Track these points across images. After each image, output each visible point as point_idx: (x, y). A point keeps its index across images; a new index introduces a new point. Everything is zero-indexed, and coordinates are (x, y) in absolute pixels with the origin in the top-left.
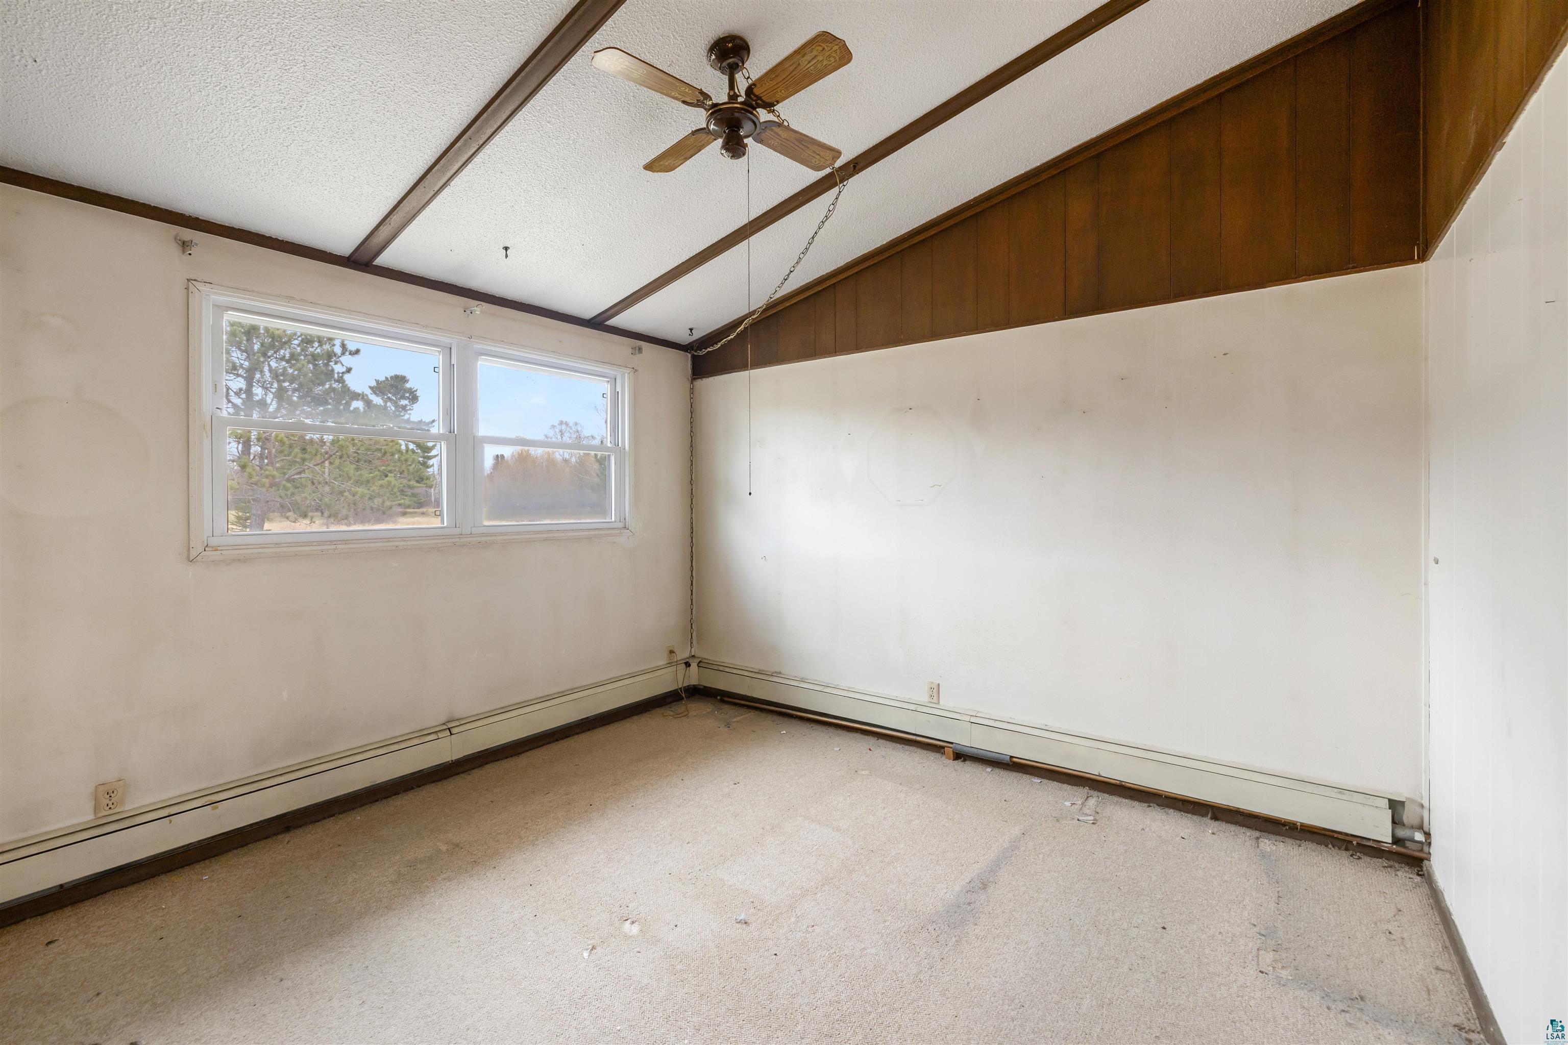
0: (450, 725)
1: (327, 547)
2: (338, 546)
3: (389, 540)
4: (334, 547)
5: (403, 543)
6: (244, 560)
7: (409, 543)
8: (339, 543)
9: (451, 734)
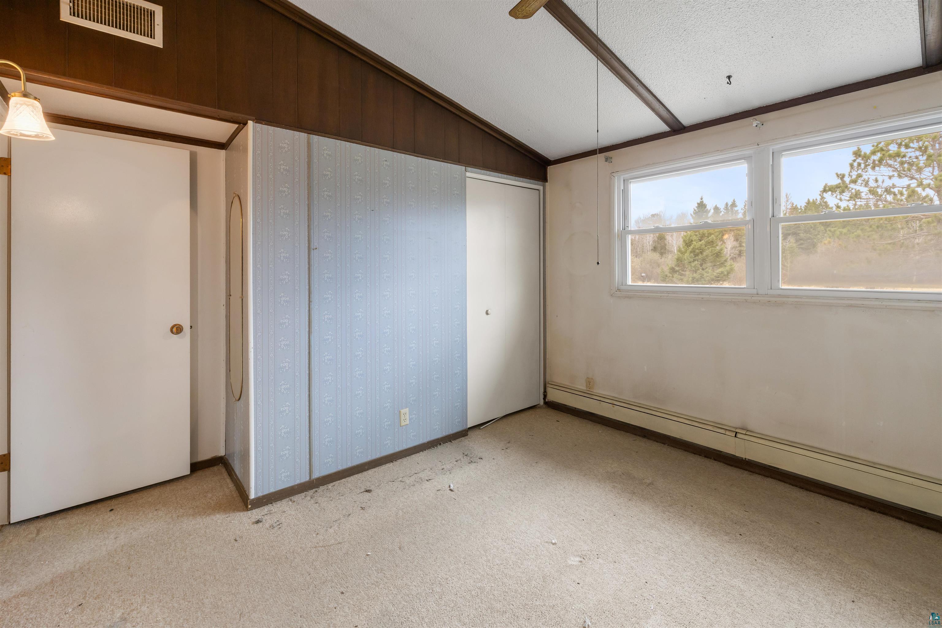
0: (737, 431)
1: (663, 295)
2: (669, 295)
3: (699, 293)
4: (667, 295)
5: (708, 296)
6: (629, 297)
7: (711, 296)
8: (671, 293)
9: (735, 436)
